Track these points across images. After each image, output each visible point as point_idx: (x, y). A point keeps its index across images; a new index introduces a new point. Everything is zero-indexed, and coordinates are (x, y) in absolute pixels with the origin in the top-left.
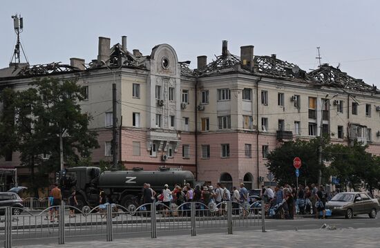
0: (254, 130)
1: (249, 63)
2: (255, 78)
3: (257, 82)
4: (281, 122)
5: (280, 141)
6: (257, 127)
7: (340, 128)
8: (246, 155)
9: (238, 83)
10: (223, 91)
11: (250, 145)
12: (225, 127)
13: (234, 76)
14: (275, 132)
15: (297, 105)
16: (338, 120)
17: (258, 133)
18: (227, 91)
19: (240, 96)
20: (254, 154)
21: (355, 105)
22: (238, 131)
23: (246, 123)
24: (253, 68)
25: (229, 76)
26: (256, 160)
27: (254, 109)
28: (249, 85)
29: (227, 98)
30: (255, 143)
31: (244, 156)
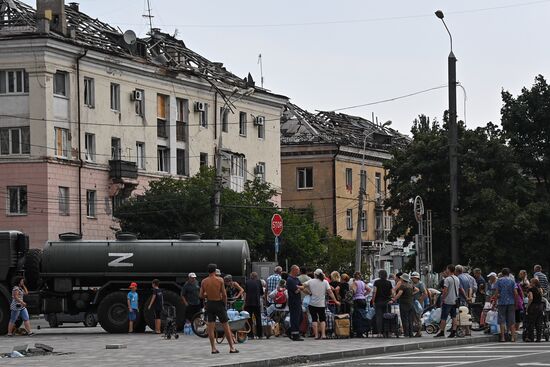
0: (73, 158)
1: (56, 18)
2: (75, 50)
3: (78, 58)
4: (115, 142)
5: (115, 182)
6: (78, 152)
7: (203, 157)
8: (60, 209)
9: (46, 59)
10: (11, 74)
11: (66, 189)
12: (15, 151)
13: (38, 43)
14: (107, 163)
15: (140, 111)
16: (201, 141)
17: (80, 164)
18: (19, 74)
19: (50, 85)
20: (73, 207)
21: (225, 113)
22: (46, 159)
23: (59, 144)
24: (68, 29)
25: (25, 43)
26: (76, 219)
27: (74, 114)
28: (65, 64)
29: (19, 90)
30: (76, 185)
31: (58, 211)
